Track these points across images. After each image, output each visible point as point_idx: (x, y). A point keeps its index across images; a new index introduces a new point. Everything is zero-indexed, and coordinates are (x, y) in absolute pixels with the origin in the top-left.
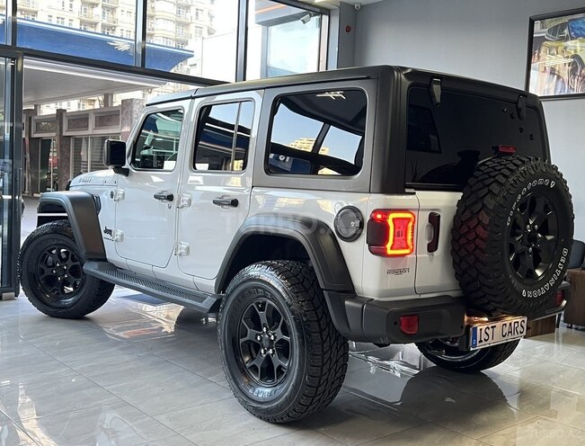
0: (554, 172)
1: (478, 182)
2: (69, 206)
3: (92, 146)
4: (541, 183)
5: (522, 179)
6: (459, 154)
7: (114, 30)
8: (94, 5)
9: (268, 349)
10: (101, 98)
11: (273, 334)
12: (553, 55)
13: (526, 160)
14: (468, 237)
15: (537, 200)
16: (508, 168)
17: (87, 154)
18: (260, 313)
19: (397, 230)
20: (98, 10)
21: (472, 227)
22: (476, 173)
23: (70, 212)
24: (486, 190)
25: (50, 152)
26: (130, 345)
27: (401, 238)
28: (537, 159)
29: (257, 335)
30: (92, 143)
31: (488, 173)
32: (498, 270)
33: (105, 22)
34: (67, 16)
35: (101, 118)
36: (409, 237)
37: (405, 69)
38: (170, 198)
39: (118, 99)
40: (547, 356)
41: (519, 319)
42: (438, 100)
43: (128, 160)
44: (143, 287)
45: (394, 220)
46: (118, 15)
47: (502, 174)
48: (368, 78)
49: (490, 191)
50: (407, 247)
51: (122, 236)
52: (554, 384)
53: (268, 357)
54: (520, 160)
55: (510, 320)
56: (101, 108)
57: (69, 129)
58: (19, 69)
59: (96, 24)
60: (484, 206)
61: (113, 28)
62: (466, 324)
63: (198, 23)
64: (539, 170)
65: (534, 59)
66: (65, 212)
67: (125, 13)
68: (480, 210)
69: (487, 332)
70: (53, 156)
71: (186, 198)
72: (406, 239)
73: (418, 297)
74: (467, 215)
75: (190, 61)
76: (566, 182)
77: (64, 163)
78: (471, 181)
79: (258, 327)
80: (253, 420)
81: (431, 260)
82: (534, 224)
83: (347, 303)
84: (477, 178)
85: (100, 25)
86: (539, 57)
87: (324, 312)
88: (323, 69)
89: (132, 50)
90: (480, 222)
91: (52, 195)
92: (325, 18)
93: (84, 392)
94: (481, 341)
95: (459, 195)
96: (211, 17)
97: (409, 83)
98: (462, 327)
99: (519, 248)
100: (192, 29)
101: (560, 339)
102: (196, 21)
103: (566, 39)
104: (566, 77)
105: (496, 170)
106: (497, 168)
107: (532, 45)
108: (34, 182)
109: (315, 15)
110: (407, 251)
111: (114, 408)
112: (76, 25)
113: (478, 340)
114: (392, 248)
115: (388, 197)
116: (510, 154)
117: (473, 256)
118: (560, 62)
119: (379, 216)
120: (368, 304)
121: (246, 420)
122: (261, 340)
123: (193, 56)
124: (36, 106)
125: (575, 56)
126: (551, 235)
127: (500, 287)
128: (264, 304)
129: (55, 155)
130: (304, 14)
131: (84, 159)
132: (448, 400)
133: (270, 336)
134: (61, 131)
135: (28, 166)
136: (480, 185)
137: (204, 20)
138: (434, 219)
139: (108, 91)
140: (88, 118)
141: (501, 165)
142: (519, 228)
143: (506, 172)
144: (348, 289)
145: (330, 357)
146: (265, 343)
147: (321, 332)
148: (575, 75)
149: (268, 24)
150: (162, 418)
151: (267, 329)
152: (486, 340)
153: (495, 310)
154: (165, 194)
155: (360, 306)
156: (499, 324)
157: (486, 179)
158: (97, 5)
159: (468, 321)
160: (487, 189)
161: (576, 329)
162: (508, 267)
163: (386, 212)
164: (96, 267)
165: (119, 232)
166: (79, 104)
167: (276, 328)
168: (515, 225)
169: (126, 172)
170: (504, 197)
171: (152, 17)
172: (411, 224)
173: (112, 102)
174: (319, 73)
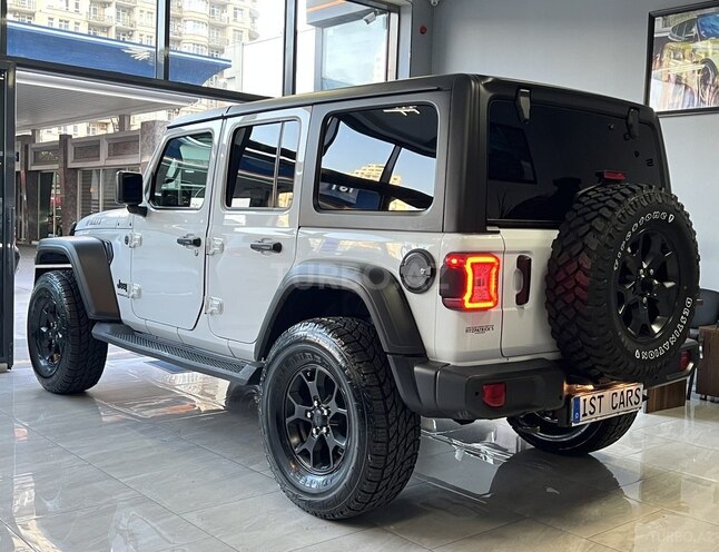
0: (673, 203)
1: (578, 216)
2: (74, 255)
3: (105, 181)
4: (656, 217)
5: (632, 213)
6: (555, 182)
7: (131, 36)
8: (105, 5)
9: (321, 428)
10: (115, 121)
11: (327, 408)
12: (679, 59)
13: (637, 188)
14: (565, 285)
15: (653, 238)
16: (615, 200)
17: (98, 191)
18: (309, 383)
19: (477, 278)
20: (111, 11)
21: (570, 273)
22: (576, 206)
23: (75, 263)
24: (587, 227)
25: (51, 188)
26: (153, 426)
27: (482, 288)
28: (651, 188)
29: (307, 411)
30: (105, 176)
31: (589, 206)
32: (603, 325)
33: (120, 25)
34: (72, 18)
35: (116, 145)
36: (493, 287)
37: (485, 77)
38: (197, 243)
39: (136, 122)
40: (675, 435)
41: (633, 387)
42: (527, 116)
43: (146, 197)
44: (167, 354)
45: (473, 265)
46: (136, 16)
47: (607, 206)
48: (438, 90)
49: (592, 228)
50: (490, 299)
51: (139, 291)
52: (683, 469)
53: (322, 438)
54: (631, 189)
55: (622, 387)
56: (115, 133)
57: (76, 159)
58: (10, 83)
59: (109, 28)
60: (585, 246)
61: (130, 33)
62: (566, 393)
63: (238, 25)
64: (654, 200)
65: (656, 65)
66: (68, 263)
67: (145, 14)
68: (580, 252)
69: (593, 403)
70: (56, 193)
71: (217, 241)
72: (488, 289)
73: (505, 360)
74: (565, 257)
75: (227, 72)
76: (688, 215)
77: (70, 202)
78: (569, 215)
79: (307, 401)
80: (306, 518)
81: (521, 314)
82: (649, 268)
83: (416, 369)
84: (577, 211)
85: (113, 29)
86: (661, 62)
87: (387, 375)
88: (392, 78)
89: (152, 60)
90: (580, 267)
91: (54, 241)
92: (394, 17)
93: (95, 485)
94: (585, 415)
95: (554, 234)
96: (253, 19)
97: (491, 95)
98: (561, 398)
99: (630, 298)
100: (230, 33)
101: (692, 414)
102: (234, 24)
103: (694, 39)
104: (695, 87)
105: (599, 202)
106: (601, 199)
107: (653, 48)
108: (32, 227)
109: (381, 13)
110: (490, 304)
111: (133, 505)
112: (84, 29)
113: (582, 413)
114: (471, 301)
115: (466, 237)
116: (617, 182)
117: (572, 309)
118: (688, 69)
119: (454, 261)
120: (443, 371)
121: (297, 518)
122: (312, 418)
123: (230, 66)
124: (33, 131)
125: (707, 61)
126: (670, 281)
127: (606, 347)
128: (313, 372)
129: (59, 192)
130: (367, 12)
131: (95, 197)
132: (549, 490)
133: (322, 412)
134: (66, 161)
135: (24, 206)
136: (581, 220)
137: (244, 21)
138: (524, 264)
139: (124, 111)
140: (98, 146)
141: (606, 195)
142: (631, 274)
143: (611, 203)
144: (419, 353)
145: (397, 431)
146: (317, 421)
147: (385, 398)
148: (706, 84)
149: (323, 25)
150: (192, 517)
151: (319, 404)
152: (591, 414)
153: (601, 375)
154: (191, 238)
155: (432, 373)
156: (607, 394)
157: (588, 212)
158: (109, 4)
159: (569, 390)
160: (588, 225)
161: (712, 401)
162: (617, 323)
163: (463, 255)
164: (108, 331)
165: (136, 286)
166: (88, 129)
167: (330, 400)
168: (624, 269)
169: (144, 212)
170: (610, 235)
171: (179, 19)
172: (494, 270)
173: (130, 126)
174: (387, 84)
